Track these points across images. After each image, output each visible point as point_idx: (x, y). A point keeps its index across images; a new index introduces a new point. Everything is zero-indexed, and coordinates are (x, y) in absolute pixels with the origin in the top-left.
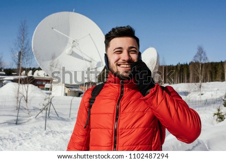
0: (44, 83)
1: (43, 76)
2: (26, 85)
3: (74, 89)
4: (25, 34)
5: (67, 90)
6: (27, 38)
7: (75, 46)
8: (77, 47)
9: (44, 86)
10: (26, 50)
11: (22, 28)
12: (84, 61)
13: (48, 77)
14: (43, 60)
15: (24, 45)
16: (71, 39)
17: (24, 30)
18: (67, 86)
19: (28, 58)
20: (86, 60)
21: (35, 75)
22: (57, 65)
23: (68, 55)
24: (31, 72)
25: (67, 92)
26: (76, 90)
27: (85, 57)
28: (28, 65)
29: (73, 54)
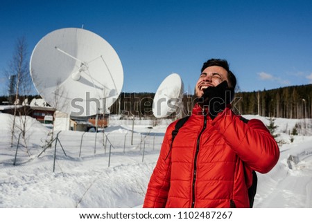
0: (43, 115)
1: (42, 106)
2: (23, 117)
3: (81, 123)
4: (23, 54)
5: (73, 123)
6: (26, 59)
7: (83, 70)
8: (86, 71)
9: (43, 117)
10: (25, 74)
11: (20, 46)
12: (94, 88)
13: (48, 107)
14: (45, 87)
15: (22, 67)
16: (79, 62)
17: (22, 48)
18: (73, 118)
19: (27, 83)
20: (97, 87)
21: (32, 105)
22: (63, 93)
23: (74, 80)
24: (26, 100)
25: (72, 126)
26: (85, 123)
27: (95, 83)
28: (26, 92)
29: (81, 79)
